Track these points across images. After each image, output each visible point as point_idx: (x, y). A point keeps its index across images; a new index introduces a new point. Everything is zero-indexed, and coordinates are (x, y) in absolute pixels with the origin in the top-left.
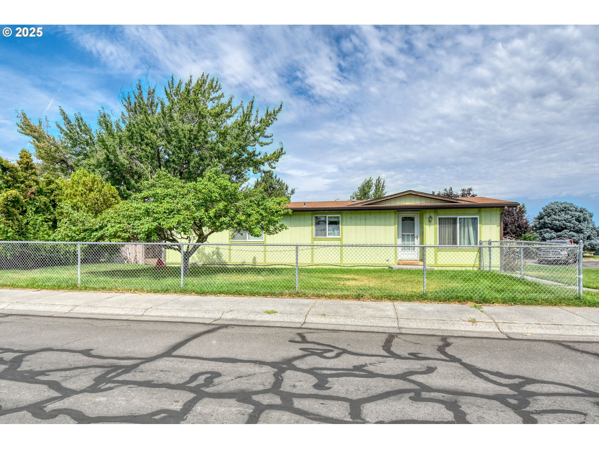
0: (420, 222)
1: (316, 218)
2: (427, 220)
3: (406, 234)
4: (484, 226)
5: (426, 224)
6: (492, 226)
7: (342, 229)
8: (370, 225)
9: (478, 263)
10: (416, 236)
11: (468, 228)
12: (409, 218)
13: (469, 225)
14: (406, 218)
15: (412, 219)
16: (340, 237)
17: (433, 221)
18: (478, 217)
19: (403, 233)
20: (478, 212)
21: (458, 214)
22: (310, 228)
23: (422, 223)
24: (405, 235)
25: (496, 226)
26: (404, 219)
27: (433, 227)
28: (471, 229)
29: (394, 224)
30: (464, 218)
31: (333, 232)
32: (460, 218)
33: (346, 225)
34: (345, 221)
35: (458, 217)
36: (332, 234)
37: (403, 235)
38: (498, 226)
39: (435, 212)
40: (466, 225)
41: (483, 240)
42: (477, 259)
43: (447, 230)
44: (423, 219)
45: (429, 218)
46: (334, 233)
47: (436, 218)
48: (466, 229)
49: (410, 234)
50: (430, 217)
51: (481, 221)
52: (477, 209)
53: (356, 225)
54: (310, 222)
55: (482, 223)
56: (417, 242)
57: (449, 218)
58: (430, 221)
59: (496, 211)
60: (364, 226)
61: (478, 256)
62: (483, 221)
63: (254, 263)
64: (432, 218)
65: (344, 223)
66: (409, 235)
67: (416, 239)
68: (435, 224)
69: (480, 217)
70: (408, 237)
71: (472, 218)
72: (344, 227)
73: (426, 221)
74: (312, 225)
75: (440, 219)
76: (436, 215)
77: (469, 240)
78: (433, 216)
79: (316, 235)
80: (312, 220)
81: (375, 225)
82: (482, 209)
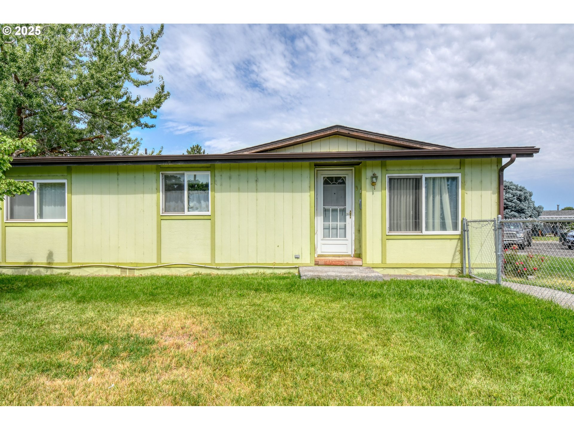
0: (356, 187)
1: (166, 177)
2: (368, 182)
3: (331, 208)
4: (469, 193)
5: (366, 190)
6: (484, 192)
7: (214, 198)
8: (266, 191)
9: (458, 261)
10: (348, 211)
11: (441, 197)
12: (337, 178)
13: (443, 191)
14: (331, 179)
15: (341, 181)
16: (209, 213)
17: (379, 184)
18: (459, 175)
19: (326, 207)
20: (459, 167)
21: (422, 171)
22: (155, 196)
23: (358, 188)
24: (329, 210)
25: (489, 192)
26: (328, 181)
27: (378, 194)
28: (446, 197)
29: (308, 189)
30: (434, 179)
31: (198, 205)
32: (426, 179)
33: (221, 191)
34: (218, 183)
35: (424, 176)
36: (197, 209)
37: (325, 210)
38: (493, 193)
39: (383, 166)
40: (437, 191)
41: (468, 217)
42: (458, 253)
43: (403, 199)
44: (360, 180)
45: (372, 178)
46: (201, 207)
47: (384, 178)
48: (437, 198)
49: (338, 208)
50: (374, 176)
51: (464, 183)
52: (457, 160)
53: (239, 190)
54: (154, 186)
55: (466, 187)
56: (350, 221)
57: (407, 179)
58: (373, 184)
59: (491, 163)
60: (255, 194)
61: (459, 248)
62: (468, 184)
63: (49, 263)
64: (376, 178)
65: (217, 187)
66: (336, 210)
67: (348, 217)
68: (382, 188)
69: (463, 176)
70: (335, 213)
71: (448, 179)
72: (218, 195)
73: (366, 183)
74: (158, 190)
75: (391, 179)
76: (384, 171)
77: (443, 218)
78: (378, 173)
79: (166, 210)
80: (157, 180)
81: (275, 191)
82: (468, 160)
